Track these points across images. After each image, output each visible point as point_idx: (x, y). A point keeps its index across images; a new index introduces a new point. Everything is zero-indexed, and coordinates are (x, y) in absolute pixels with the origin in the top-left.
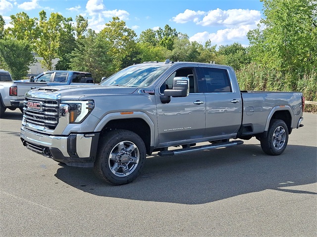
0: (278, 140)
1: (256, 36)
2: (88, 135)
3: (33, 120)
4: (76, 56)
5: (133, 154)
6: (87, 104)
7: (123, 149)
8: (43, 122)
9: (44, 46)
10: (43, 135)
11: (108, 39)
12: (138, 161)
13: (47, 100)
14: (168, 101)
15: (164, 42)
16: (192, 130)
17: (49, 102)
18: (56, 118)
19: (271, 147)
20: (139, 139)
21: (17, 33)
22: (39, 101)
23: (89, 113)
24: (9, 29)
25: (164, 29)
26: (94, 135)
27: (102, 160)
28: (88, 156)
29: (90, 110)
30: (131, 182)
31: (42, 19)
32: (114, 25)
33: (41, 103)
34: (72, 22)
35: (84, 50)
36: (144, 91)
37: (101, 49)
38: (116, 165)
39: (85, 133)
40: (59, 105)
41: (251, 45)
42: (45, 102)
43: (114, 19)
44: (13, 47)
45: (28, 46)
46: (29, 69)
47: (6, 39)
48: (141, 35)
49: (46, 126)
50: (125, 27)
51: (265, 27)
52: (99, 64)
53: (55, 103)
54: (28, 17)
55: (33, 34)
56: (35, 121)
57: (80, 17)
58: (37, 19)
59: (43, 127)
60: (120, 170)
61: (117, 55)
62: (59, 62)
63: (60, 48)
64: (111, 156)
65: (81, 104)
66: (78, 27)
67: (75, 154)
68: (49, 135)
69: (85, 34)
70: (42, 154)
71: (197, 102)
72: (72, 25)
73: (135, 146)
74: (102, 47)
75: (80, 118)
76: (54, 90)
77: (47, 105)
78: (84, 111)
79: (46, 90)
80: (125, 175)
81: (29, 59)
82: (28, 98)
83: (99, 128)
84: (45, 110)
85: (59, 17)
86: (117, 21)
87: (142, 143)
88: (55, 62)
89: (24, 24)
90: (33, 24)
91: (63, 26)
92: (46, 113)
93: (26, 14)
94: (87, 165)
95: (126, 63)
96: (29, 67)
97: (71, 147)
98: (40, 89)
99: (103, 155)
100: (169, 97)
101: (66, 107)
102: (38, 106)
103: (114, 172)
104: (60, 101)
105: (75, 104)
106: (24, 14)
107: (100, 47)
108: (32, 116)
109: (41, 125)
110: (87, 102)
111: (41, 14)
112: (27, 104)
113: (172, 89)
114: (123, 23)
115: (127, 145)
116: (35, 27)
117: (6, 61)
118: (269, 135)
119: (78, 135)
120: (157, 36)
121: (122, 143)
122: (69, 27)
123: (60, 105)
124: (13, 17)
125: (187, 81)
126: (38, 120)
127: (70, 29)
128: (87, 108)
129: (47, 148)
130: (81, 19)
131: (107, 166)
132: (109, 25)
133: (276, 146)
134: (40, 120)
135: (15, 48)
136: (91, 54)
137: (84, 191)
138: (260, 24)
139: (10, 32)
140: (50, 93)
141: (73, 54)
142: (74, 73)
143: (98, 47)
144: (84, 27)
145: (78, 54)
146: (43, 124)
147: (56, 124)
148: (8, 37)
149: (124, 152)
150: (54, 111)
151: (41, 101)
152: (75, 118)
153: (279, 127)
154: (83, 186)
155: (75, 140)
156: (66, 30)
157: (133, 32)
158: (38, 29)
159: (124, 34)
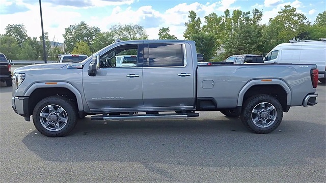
24: (204, 26)
26: (24, 98)
31: (227, 16)
32: (284, 12)
34: (250, 15)
50: (295, 13)
54: (216, 16)
57: (256, 9)
58: (223, 17)
66: (254, 18)
72: (250, 17)
85: (239, 13)
86: (288, 8)
89: (213, 20)
90: (220, 20)
106: (214, 14)
111: (225, 12)
114: (294, 10)
116: (221, 23)
122: (247, 19)
124: (206, 18)
127: (248, 21)
130: (257, 11)
132: (281, 13)
139: (205, 29)
144: (259, 17)
157: (303, 16)
158: (223, 23)
159: (294, 18)
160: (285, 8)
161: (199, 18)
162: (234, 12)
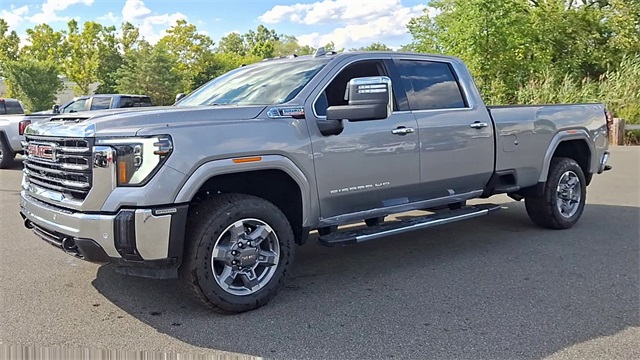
0: (565, 199)
1: (423, 26)
2: (162, 211)
3: (40, 180)
4: (124, 76)
5: (265, 245)
6: (155, 145)
7: (242, 236)
8: (60, 185)
9: (76, 67)
10: (60, 211)
11: (170, 52)
12: (276, 261)
13: (65, 139)
14: (338, 131)
15: (258, 50)
16: (392, 189)
17: (71, 143)
18: (87, 176)
19: (554, 214)
20: (278, 214)
21: (37, 52)
22: (49, 141)
23: (162, 163)
24: (26, 47)
25: (256, 32)
26: (174, 210)
27: (196, 263)
28: (164, 255)
29: (164, 157)
30: (265, 304)
31: (72, 31)
32: (177, 30)
33: (53, 145)
34: (115, 32)
35: (134, 66)
36: (281, 112)
37: (161, 64)
38: (228, 271)
39: (153, 208)
40: (91, 149)
41: (417, 41)
42: (61, 144)
43: (178, 22)
44: (32, 71)
45: (53, 68)
46: (56, 99)
47: (22, 60)
48: (221, 43)
49: (65, 192)
50: (195, 33)
51: (439, 11)
52: (160, 85)
53: (82, 144)
54: (51, 29)
55: (61, 51)
56: (45, 181)
57: (128, 24)
58: (65, 32)
59: (60, 195)
60: (238, 281)
61: (185, 71)
62: (99, 87)
63: (100, 68)
64: (215, 253)
65: (141, 144)
66: (125, 38)
67: (133, 253)
68: (74, 211)
69: (135, 46)
70: (61, 247)
71: (399, 131)
72: (116, 36)
73: (269, 229)
74: (163, 61)
75: (140, 175)
76: (81, 119)
77: (65, 149)
78: (150, 161)
79: (64, 119)
80: (249, 292)
81: (56, 85)
82: (29, 137)
83: (185, 194)
84: (62, 161)
85: (97, 27)
86: (183, 25)
87: (285, 222)
88: (94, 87)
89: (46, 40)
90: (59, 38)
91: (102, 38)
92: (65, 166)
93: (48, 26)
94: (162, 275)
95: (199, 82)
96: (56, 96)
97: (123, 237)
98: (53, 120)
99: (197, 251)
100: (340, 121)
101: (109, 152)
102: (47, 152)
103: (225, 287)
104: (93, 141)
105: (127, 145)
106: (46, 26)
107: (160, 60)
108: (38, 171)
109: (56, 190)
110: (156, 140)
111: (69, 24)
112: (27, 148)
113: (347, 104)
114: (193, 28)
115: (250, 227)
116: (61, 43)
117: (24, 89)
118: (549, 190)
119: (137, 211)
120: (246, 42)
121: (239, 224)
122: (112, 40)
123: (94, 148)
124: (29, 32)
125: (387, 84)
126: (49, 179)
127: (113, 42)
128: (155, 153)
129: (70, 239)
130: (129, 27)
131: (208, 275)
132: (170, 32)
133: (563, 211)
134: (54, 180)
135: (34, 72)
136: (146, 72)
137: (159, 331)
138: (428, 7)
139: (28, 52)
140: (72, 126)
141: (118, 72)
142: (122, 97)
143: (158, 61)
144: (134, 37)
145: (126, 73)
146: (60, 188)
147: (88, 189)
148: (25, 58)
149: (244, 242)
150: (81, 162)
151: (53, 142)
152: (130, 174)
153: (567, 173)
154: (154, 314)
155: (131, 223)
156: (106, 43)
157: (208, 39)
158: (66, 44)
159: (194, 42)
160: (177, 25)
161: (13, 32)
162: (87, 25)
